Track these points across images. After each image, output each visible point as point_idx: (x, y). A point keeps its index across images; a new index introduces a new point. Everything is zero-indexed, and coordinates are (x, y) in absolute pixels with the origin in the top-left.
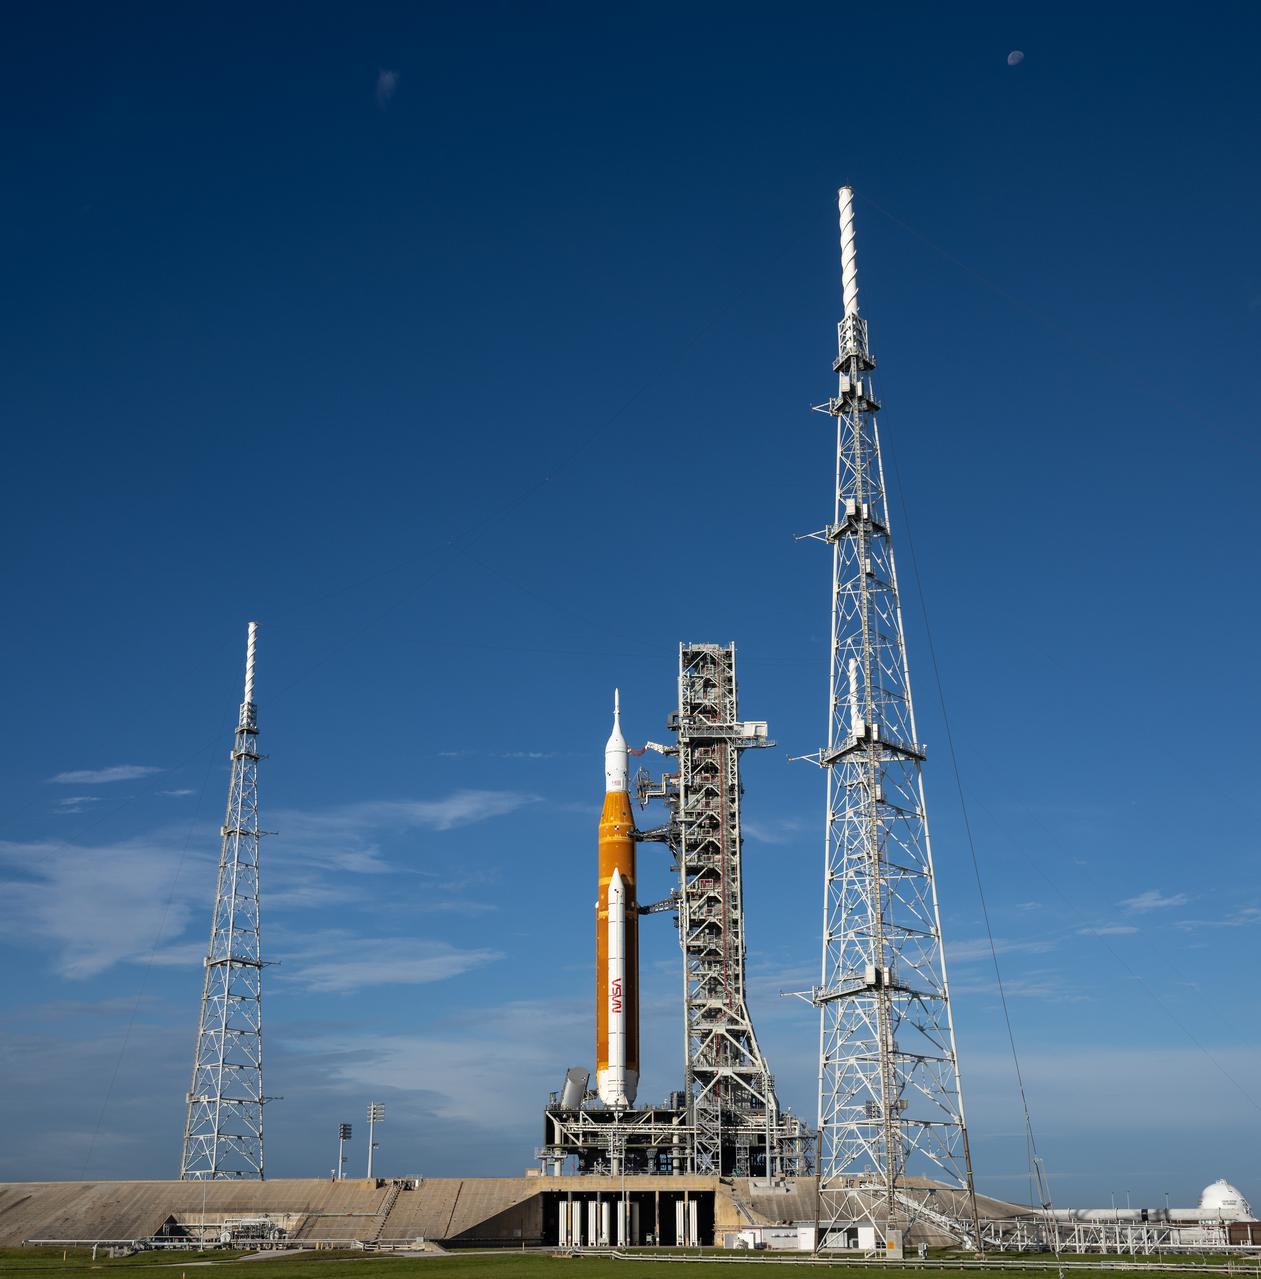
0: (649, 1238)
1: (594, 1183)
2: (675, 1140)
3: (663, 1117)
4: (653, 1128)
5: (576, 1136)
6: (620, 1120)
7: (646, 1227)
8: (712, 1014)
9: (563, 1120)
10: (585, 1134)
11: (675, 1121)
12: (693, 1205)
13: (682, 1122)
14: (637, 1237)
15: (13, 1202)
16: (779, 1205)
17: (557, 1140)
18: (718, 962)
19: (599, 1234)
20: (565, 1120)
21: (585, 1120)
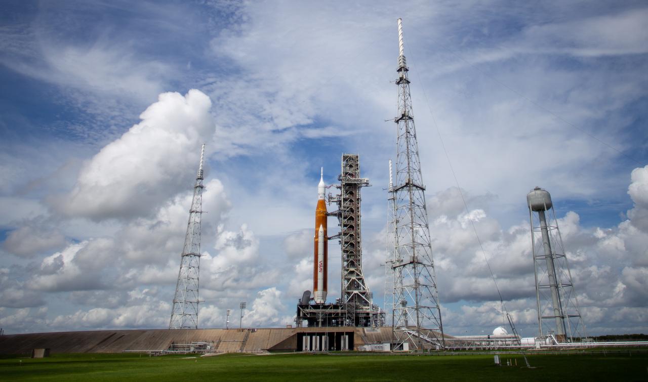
0: (332, 348)
1: (314, 329)
2: (340, 315)
3: (336, 307)
4: (333, 311)
5: (308, 314)
6: (322, 308)
7: (331, 344)
8: (352, 272)
9: (303, 308)
10: (310, 313)
11: (340, 308)
12: (347, 337)
13: (342, 309)
14: (328, 348)
15: (119, 337)
16: (375, 336)
17: (301, 315)
18: (354, 255)
19: (316, 347)
20: (304, 308)
21: (310, 308)
